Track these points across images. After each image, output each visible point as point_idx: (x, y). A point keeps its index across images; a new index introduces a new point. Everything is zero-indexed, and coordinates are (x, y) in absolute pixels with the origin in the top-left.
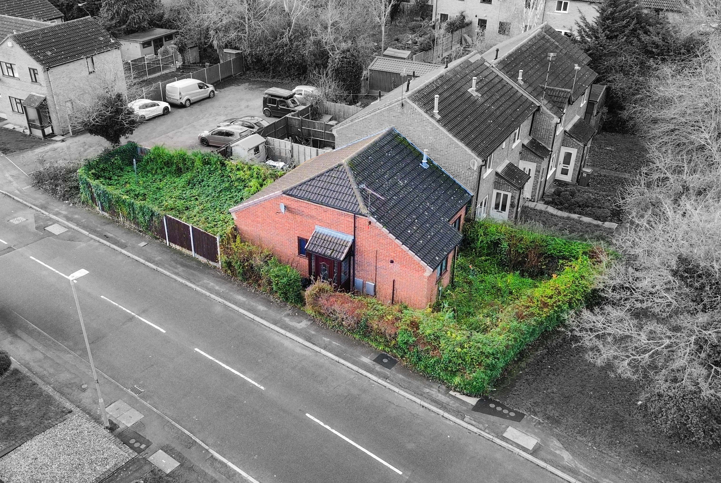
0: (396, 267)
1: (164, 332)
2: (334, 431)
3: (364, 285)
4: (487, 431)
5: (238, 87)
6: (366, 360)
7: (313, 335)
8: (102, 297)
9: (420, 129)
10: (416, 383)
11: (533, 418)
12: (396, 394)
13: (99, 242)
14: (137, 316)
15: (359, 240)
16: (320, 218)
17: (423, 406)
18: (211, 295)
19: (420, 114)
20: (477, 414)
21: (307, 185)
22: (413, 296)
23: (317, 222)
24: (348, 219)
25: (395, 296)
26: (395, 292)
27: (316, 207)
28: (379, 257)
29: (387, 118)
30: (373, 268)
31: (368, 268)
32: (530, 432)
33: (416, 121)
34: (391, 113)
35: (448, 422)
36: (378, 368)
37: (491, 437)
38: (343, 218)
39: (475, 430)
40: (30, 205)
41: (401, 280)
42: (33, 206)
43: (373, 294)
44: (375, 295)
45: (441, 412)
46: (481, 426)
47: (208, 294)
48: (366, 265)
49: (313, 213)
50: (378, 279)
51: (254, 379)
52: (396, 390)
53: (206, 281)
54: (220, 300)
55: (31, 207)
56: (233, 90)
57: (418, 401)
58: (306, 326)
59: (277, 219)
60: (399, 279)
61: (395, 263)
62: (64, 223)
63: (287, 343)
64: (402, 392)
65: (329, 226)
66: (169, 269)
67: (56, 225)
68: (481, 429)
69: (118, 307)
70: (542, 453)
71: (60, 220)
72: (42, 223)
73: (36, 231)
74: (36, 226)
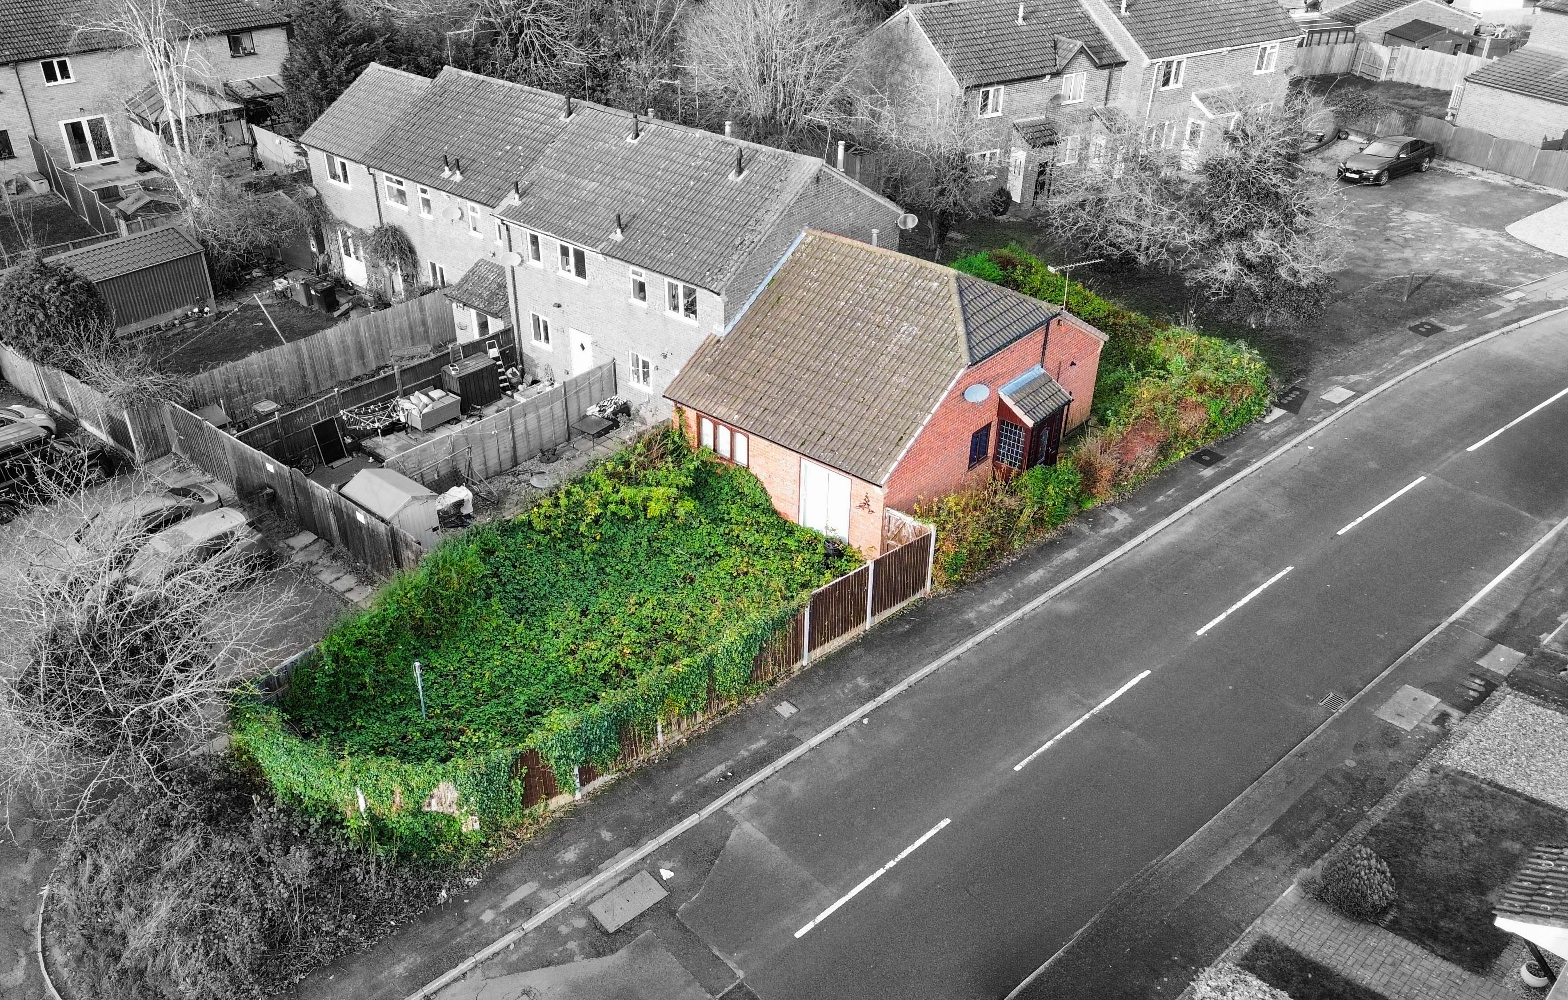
0: (1075, 368)
7: (1148, 509)
9: (838, 209)
10: (1251, 443)
13: (739, 796)
14: (1094, 712)
16: (1005, 370)
23: (1001, 381)
27: (1002, 355)
28: (1062, 370)
29: (797, 217)
33: (833, 197)
49: (998, 369)
51: (1269, 576)
53: (971, 615)
58: (1126, 515)
61: (1074, 365)
62: (600, 885)
65: (1014, 373)
67: (596, 909)
70: (1358, 388)
71: (572, 897)
72: (572, 945)
73: (623, 952)
74: (588, 956)
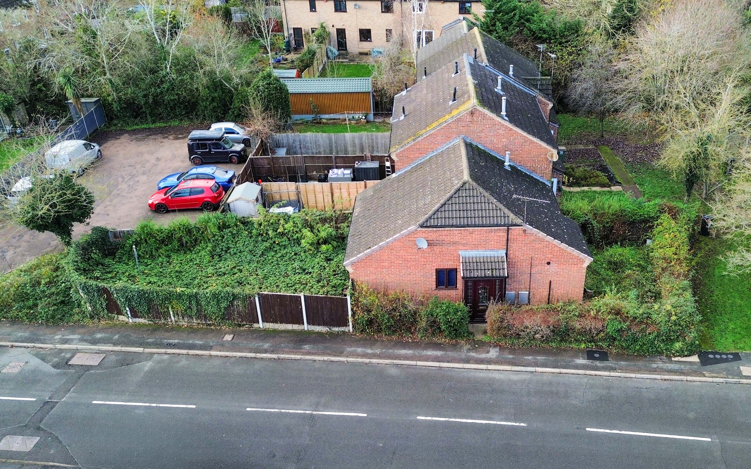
0: (553, 267)
1: (365, 415)
2: (623, 432)
3: (517, 296)
4: (730, 377)
5: (119, 141)
6: (581, 361)
7: (513, 358)
8: (248, 409)
9: (492, 134)
10: (640, 363)
11: (747, 353)
12: (635, 379)
13: (166, 353)
14: (314, 413)
15: (511, 252)
16: (465, 242)
17: (665, 380)
18: (371, 360)
19: (491, 119)
20: (709, 367)
21: (441, 211)
22: (570, 291)
23: (461, 247)
24: (499, 234)
25: (551, 297)
26: (551, 292)
27: (459, 232)
28: (535, 263)
29: (455, 130)
30: (527, 276)
31: (520, 278)
33: (487, 126)
34: (460, 124)
35: (695, 383)
36: (598, 364)
37: (738, 380)
38: (493, 234)
39: (721, 380)
40: (9, 344)
41: (558, 279)
42: (16, 344)
43: (527, 302)
44: (529, 302)
45: (684, 378)
46: (722, 375)
47: (367, 361)
48: (519, 275)
49: (457, 238)
50: (533, 285)
51: (506, 420)
52: (633, 375)
53: (349, 349)
54: (387, 361)
55: (12, 347)
56: (116, 145)
57: (658, 377)
58: (498, 354)
59: (409, 257)
60: (555, 278)
61: (551, 265)
62: (90, 349)
63: (496, 375)
64: (639, 376)
65: (476, 247)
66: (293, 352)
67: (78, 355)
68: (725, 378)
69: (281, 413)
71: (80, 347)
73: (59, 370)
74: (53, 365)
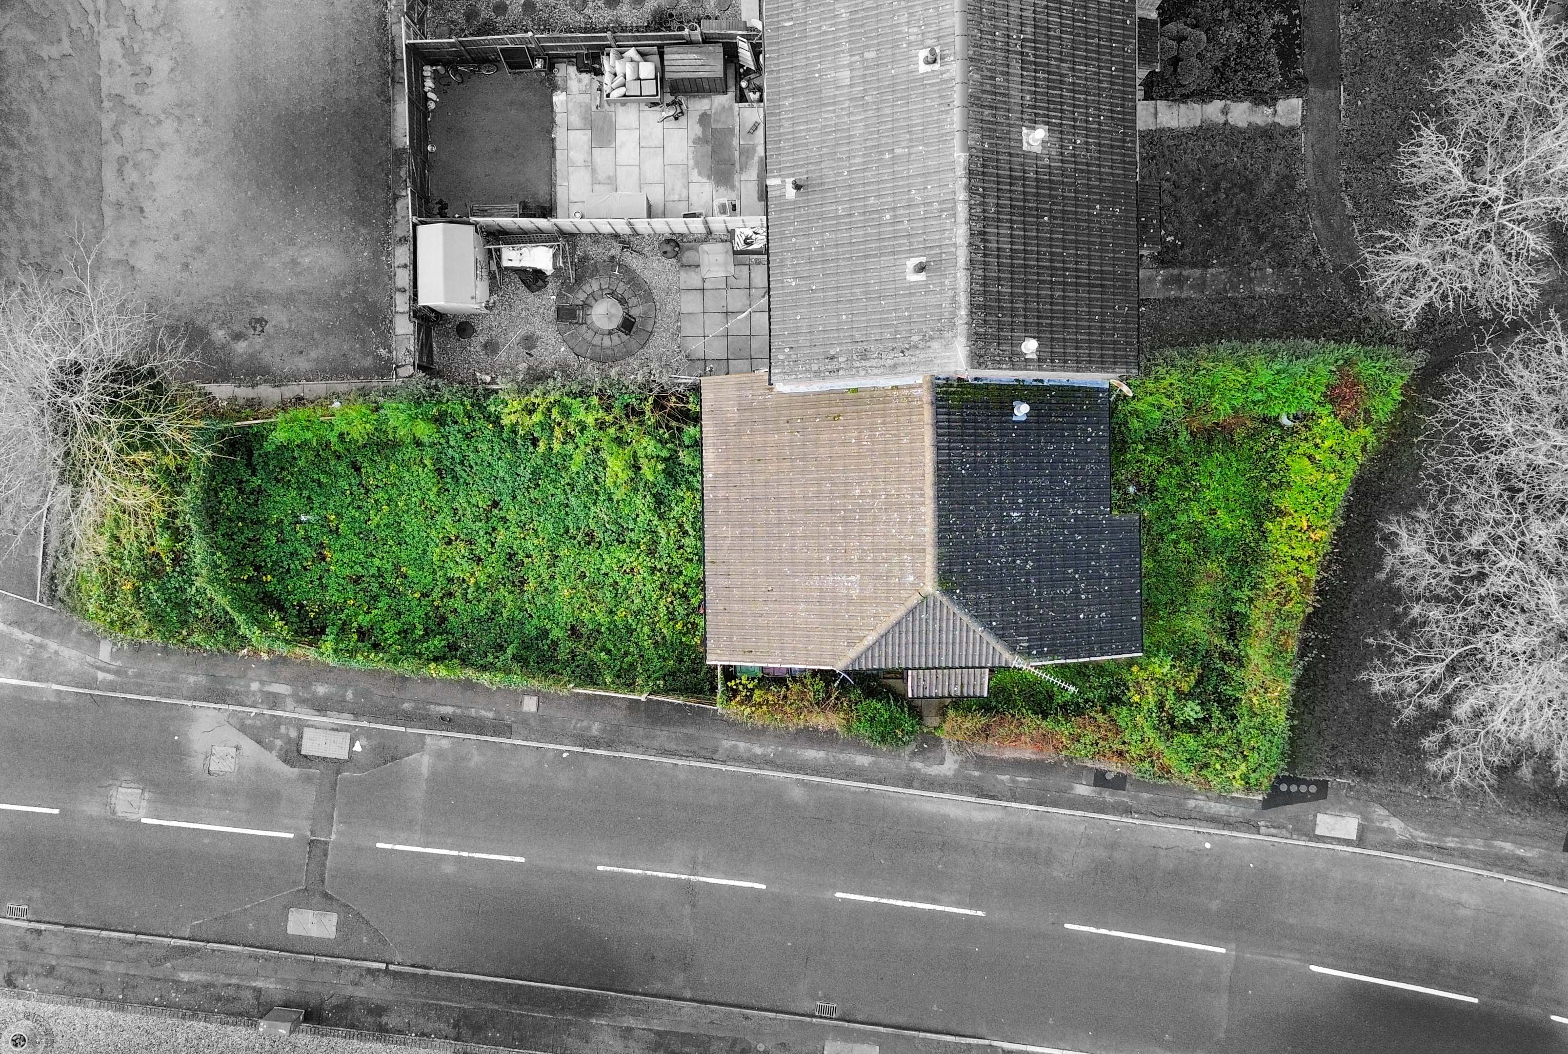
1: (764, 887)
4: (1295, 837)
6: (1083, 789)
10: (1171, 797)
11: (1339, 783)
12: (1155, 828)
13: (443, 737)
14: (692, 878)
17: (1199, 832)
20: (1271, 813)
32: (1346, 810)
35: (1240, 841)
36: (1108, 796)
40: (186, 703)
45: (1226, 833)
46: (1284, 832)
47: (755, 771)
51: (959, 905)
53: (727, 744)
57: (1190, 828)
58: (958, 766)
62: (322, 722)
63: (951, 811)
64: (1162, 825)
67: (308, 733)
68: (1285, 837)
69: (647, 875)
70: (1370, 837)
72: (279, 743)
73: (296, 770)
74: (279, 757)
